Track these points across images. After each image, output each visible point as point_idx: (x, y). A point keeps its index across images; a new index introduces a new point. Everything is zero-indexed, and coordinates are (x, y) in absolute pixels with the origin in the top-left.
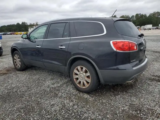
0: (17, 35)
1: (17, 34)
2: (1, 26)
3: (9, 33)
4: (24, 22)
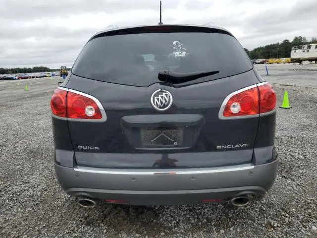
0: (271, 65)
1: (271, 63)
2: (255, 49)
3: (259, 62)
4: (300, 37)
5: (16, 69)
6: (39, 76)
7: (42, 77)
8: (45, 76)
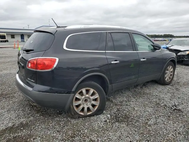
5: (154, 35)
6: (161, 40)
7: (162, 41)
8: (165, 40)
